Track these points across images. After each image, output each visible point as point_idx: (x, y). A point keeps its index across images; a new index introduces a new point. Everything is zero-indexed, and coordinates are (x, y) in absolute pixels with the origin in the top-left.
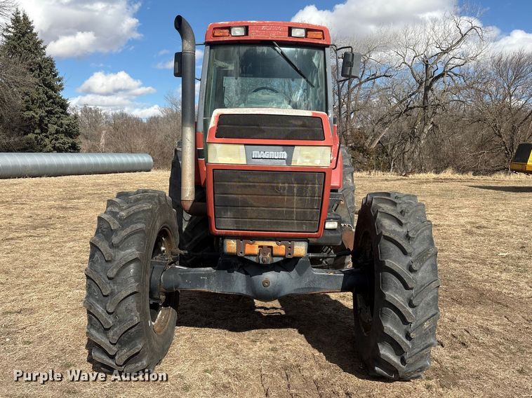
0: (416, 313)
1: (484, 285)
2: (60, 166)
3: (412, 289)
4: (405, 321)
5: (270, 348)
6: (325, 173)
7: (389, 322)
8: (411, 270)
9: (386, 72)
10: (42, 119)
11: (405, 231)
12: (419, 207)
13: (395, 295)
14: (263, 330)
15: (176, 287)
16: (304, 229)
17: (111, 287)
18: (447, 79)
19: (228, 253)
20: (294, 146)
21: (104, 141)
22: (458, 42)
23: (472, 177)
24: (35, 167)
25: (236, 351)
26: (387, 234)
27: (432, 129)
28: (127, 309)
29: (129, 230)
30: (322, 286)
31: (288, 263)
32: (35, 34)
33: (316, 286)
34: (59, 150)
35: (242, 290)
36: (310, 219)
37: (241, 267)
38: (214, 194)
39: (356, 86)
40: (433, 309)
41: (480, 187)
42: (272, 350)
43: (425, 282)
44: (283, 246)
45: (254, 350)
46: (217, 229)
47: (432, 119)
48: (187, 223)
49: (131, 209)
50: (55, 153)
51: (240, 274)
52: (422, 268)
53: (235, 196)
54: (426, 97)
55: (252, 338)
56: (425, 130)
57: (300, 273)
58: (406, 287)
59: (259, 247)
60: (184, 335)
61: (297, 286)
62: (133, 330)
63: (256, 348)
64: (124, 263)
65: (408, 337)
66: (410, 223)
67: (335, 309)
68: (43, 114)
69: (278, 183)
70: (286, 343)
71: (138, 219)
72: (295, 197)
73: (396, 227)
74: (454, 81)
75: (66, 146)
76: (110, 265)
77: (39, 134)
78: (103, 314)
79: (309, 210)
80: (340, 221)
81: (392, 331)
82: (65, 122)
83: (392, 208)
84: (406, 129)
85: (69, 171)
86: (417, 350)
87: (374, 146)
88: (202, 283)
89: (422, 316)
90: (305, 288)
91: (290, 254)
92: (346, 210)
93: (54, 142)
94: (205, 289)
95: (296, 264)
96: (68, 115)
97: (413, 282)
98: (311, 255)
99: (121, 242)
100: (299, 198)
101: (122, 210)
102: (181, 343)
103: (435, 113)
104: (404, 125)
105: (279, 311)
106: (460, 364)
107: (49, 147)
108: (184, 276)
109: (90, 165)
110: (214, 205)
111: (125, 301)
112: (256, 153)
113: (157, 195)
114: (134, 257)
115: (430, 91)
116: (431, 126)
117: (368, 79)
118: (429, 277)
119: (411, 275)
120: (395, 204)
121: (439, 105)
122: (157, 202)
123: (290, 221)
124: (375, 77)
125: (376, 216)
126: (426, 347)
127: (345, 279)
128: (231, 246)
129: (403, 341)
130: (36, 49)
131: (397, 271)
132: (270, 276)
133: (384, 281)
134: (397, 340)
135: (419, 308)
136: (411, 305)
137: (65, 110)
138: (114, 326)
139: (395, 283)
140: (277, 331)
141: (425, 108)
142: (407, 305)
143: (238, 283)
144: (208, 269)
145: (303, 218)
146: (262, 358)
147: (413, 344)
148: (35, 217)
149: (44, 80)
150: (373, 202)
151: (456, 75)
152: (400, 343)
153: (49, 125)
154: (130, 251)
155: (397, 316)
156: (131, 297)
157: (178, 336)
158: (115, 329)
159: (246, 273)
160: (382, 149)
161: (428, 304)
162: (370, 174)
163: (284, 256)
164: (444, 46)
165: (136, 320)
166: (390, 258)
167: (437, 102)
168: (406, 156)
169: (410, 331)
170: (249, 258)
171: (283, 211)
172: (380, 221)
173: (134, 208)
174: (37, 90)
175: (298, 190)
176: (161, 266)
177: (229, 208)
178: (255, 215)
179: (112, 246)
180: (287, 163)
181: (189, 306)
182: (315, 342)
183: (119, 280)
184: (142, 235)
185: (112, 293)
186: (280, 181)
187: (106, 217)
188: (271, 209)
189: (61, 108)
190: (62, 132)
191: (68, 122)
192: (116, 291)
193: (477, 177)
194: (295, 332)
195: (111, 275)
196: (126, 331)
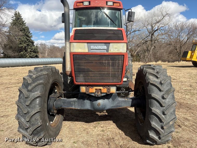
0: (166, 118)
1: (181, 100)
2: (32, 63)
3: (164, 107)
4: (161, 121)
5: (102, 130)
6: (124, 55)
7: (154, 121)
8: (163, 98)
9: (139, 29)
10: (25, 47)
11: (159, 80)
12: (165, 70)
13: (156, 109)
14: (99, 122)
15: (61, 107)
16: (115, 81)
17: (27, 109)
18: (158, 31)
19: (82, 92)
20: (110, 43)
21: (47, 54)
22: (162, 19)
23: (167, 63)
24: (23, 63)
25: (87, 132)
26: (152, 82)
27: (154, 48)
28: (35, 119)
29: (36, 83)
30: (122, 105)
31: (108, 96)
32: (22, 19)
33: (120, 105)
34: (32, 57)
35: (89, 108)
36: (117, 76)
37: (88, 98)
38: (74, 66)
39: (129, 34)
40: (174, 115)
41: (171, 66)
42: (102, 131)
43: (170, 103)
44: (106, 89)
45: (95, 131)
46: (76, 82)
47: (154, 45)
48: (70, 80)
49: (38, 74)
50: (30, 58)
51: (88, 101)
52: (168, 97)
53: (84, 67)
54: (152, 37)
55: (94, 126)
56: (152, 48)
57: (113, 100)
58: (161, 106)
59: (95, 89)
60: (67, 125)
61: (112, 105)
62: (39, 128)
63: (96, 131)
64: (33, 98)
65: (162, 128)
66: (161, 77)
67: (126, 112)
68: (26, 46)
69: (103, 60)
70: (108, 128)
71: (41, 78)
72: (111, 67)
73: (155, 79)
74: (161, 32)
75: (34, 56)
76: (27, 99)
77: (25, 52)
78: (24, 122)
79: (117, 73)
80: (128, 78)
81: (155, 126)
82: (33, 48)
83: (153, 71)
84: (145, 48)
85: (35, 64)
86: (166, 134)
87: (135, 54)
88: (72, 105)
89: (169, 119)
90: (115, 106)
91: (109, 92)
92: (129, 74)
93: (30, 55)
94: (73, 107)
95: (112, 96)
96: (34, 46)
97: (164, 104)
98: (117, 92)
99: (32, 89)
100: (112, 67)
101: (34, 75)
102: (65, 129)
103: (155, 42)
104: (145, 47)
105: (105, 113)
106: (180, 135)
107: (28, 56)
108: (64, 103)
109: (42, 62)
110: (75, 72)
111: (35, 115)
112: (92, 47)
113: (51, 68)
114: (38, 95)
115: (153, 36)
116: (154, 47)
117: (133, 32)
118: (171, 101)
119: (164, 100)
120: (154, 69)
121: (156, 40)
122: (51, 71)
123: (109, 78)
124: (135, 31)
125: (146, 74)
126: (170, 133)
127: (132, 101)
128: (83, 89)
129: (160, 130)
130: (23, 24)
131: (157, 99)
132: (101, 101)
133: (151, 103)
134: (157, 129)
135: (167, 115)
136: (164, 114)
137: (33, 44)
138: (30, 127)
139: (156, 104)
140: (104, 122)
141: (152, 41)
142: (162, 114)
143: (87, 105)
144: (74, 99)
145: (114, 76)
146: (98, 135)
147: (164, 131)
148: (19, 79)
149: (26, 34)
150: (144, 69)
151: (161, 30)
152: (159, 131)
153: (28, 49)
154: (36, 93)
155: (157, 119)
156: (37, 114)
157: (64, 126)
158: (30, 128)
159: (90, 100)
160: (138, 55)
161: (171, 113)
162: (134, 63)
163: (106, 93)
164: (158, 20)
165: (40, 124)
166: (153, 93)
167: (155, 39)
168: (146, 57)
169: (163, 125)
170: (91, 94)
171: (105, 73)
172: (148, 77)
173: (39, 73)
174: (24, 37)
175: (112, 64)
176: (54, 99)
177: (81, 72)
178: (93, 76)
179: (28, 91)
180: (107, 51)
181: (70, 112)
182: (120, 127)
183: (31, 106)
184: (42, 85)
185: (28, 112)
186: (104, 60)
187: (26, 78)
188: (100, 72)
189: (32, 43)
190: (32, 51)
191: (34, 48)
192: (30, 111)
193: (169, 63)
194: (111, 122)
195: (28, 104)
196: (36, 129)
